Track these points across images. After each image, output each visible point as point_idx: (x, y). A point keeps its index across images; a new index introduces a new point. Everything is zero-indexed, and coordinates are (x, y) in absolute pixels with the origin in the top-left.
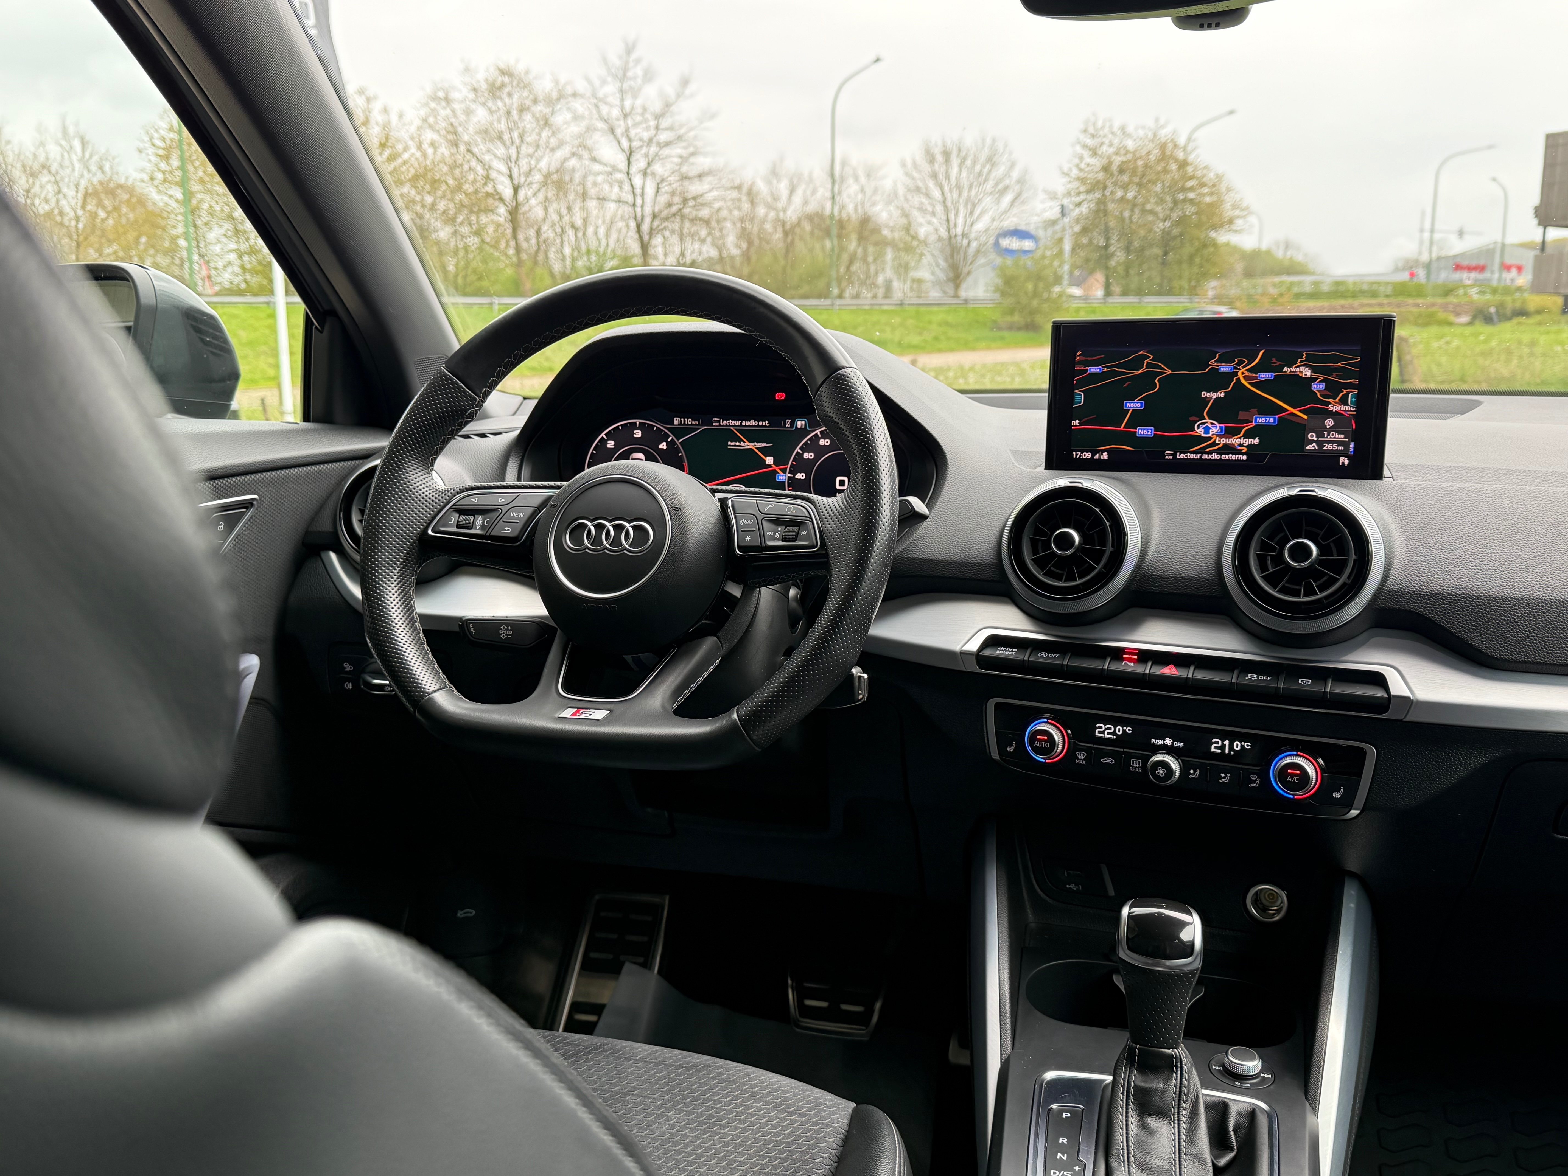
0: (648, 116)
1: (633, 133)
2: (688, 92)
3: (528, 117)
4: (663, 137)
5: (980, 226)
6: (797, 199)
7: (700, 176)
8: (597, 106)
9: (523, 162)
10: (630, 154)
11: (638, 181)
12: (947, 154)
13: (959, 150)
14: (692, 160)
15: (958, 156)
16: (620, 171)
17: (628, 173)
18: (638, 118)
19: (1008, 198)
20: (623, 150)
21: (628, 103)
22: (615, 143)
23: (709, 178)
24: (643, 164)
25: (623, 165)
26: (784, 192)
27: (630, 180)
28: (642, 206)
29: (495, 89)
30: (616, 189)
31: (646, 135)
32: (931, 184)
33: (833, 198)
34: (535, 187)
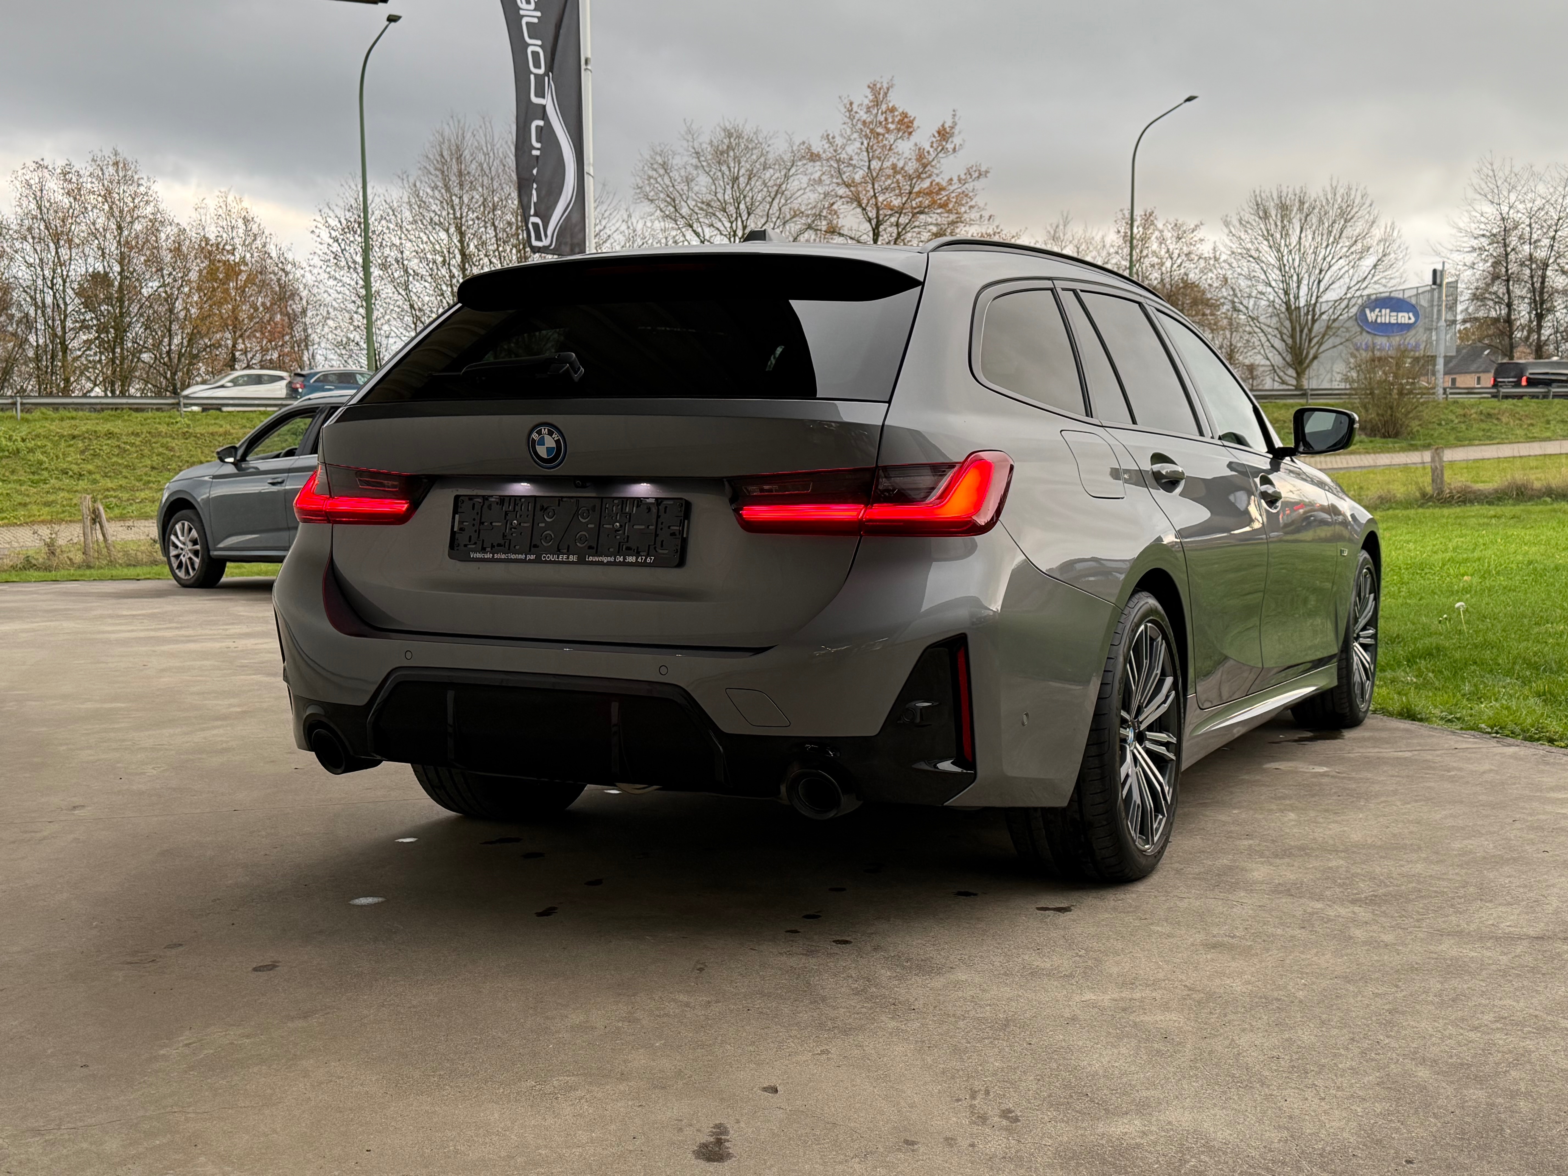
1: (880, 199)
2: (948, 147)
5: (1331, 296)
12: (1284, 208)
13: (1302, 203)
15: (1300, 210)
19: (1369, 262)
20: (870, 221)
21: (875, 164)
22: (859, 210)
29: (720, 155)
32: (1264, 247)
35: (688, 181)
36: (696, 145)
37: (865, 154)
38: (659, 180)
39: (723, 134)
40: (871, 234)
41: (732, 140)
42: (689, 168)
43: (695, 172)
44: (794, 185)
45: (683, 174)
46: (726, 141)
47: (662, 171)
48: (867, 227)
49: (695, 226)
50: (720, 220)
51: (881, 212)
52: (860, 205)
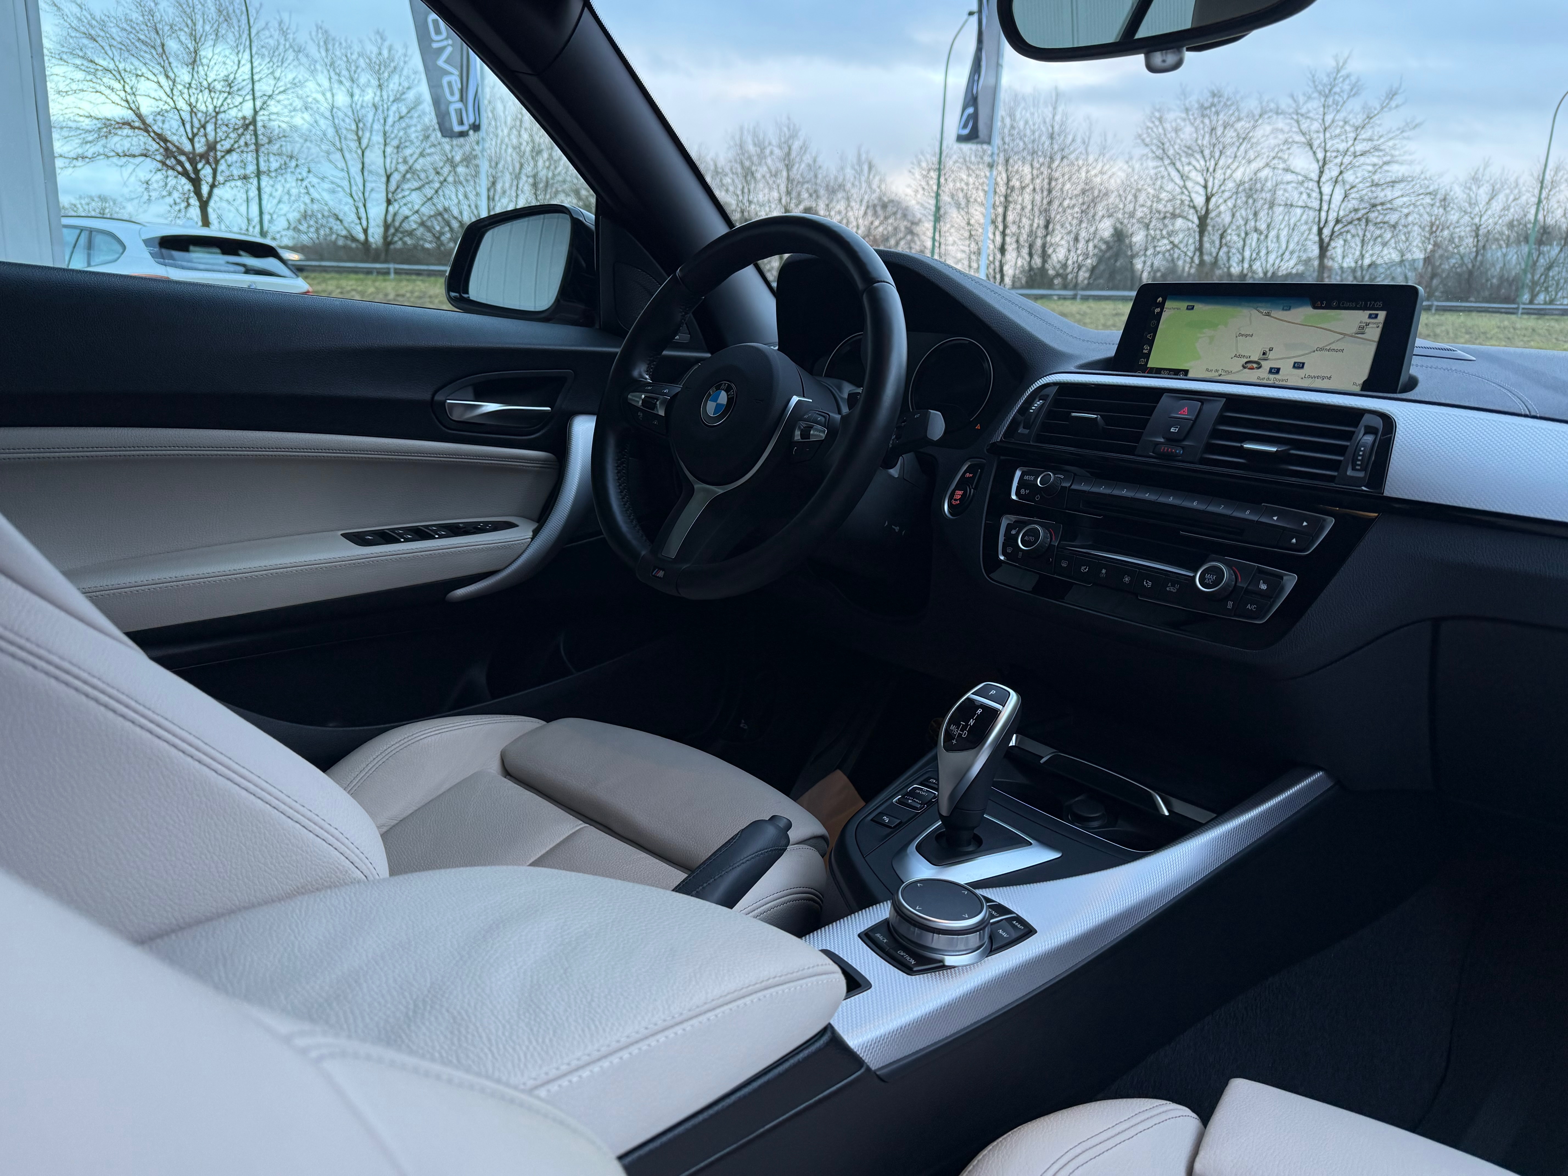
35: (1177, 130)
37: (1322, 109)
38: (1155, 130)
40: (1317, 172)
42: (1179, 121)
43: (1182, 124)
44: (1259, 133)
45: (1174, 124)
46: (1210, 100)
47: (1157, 123)
48: (1315, 167)
49: (1178, 164)
50: (1198, 161)
51: (1328, 154)
52: (1311, 148)
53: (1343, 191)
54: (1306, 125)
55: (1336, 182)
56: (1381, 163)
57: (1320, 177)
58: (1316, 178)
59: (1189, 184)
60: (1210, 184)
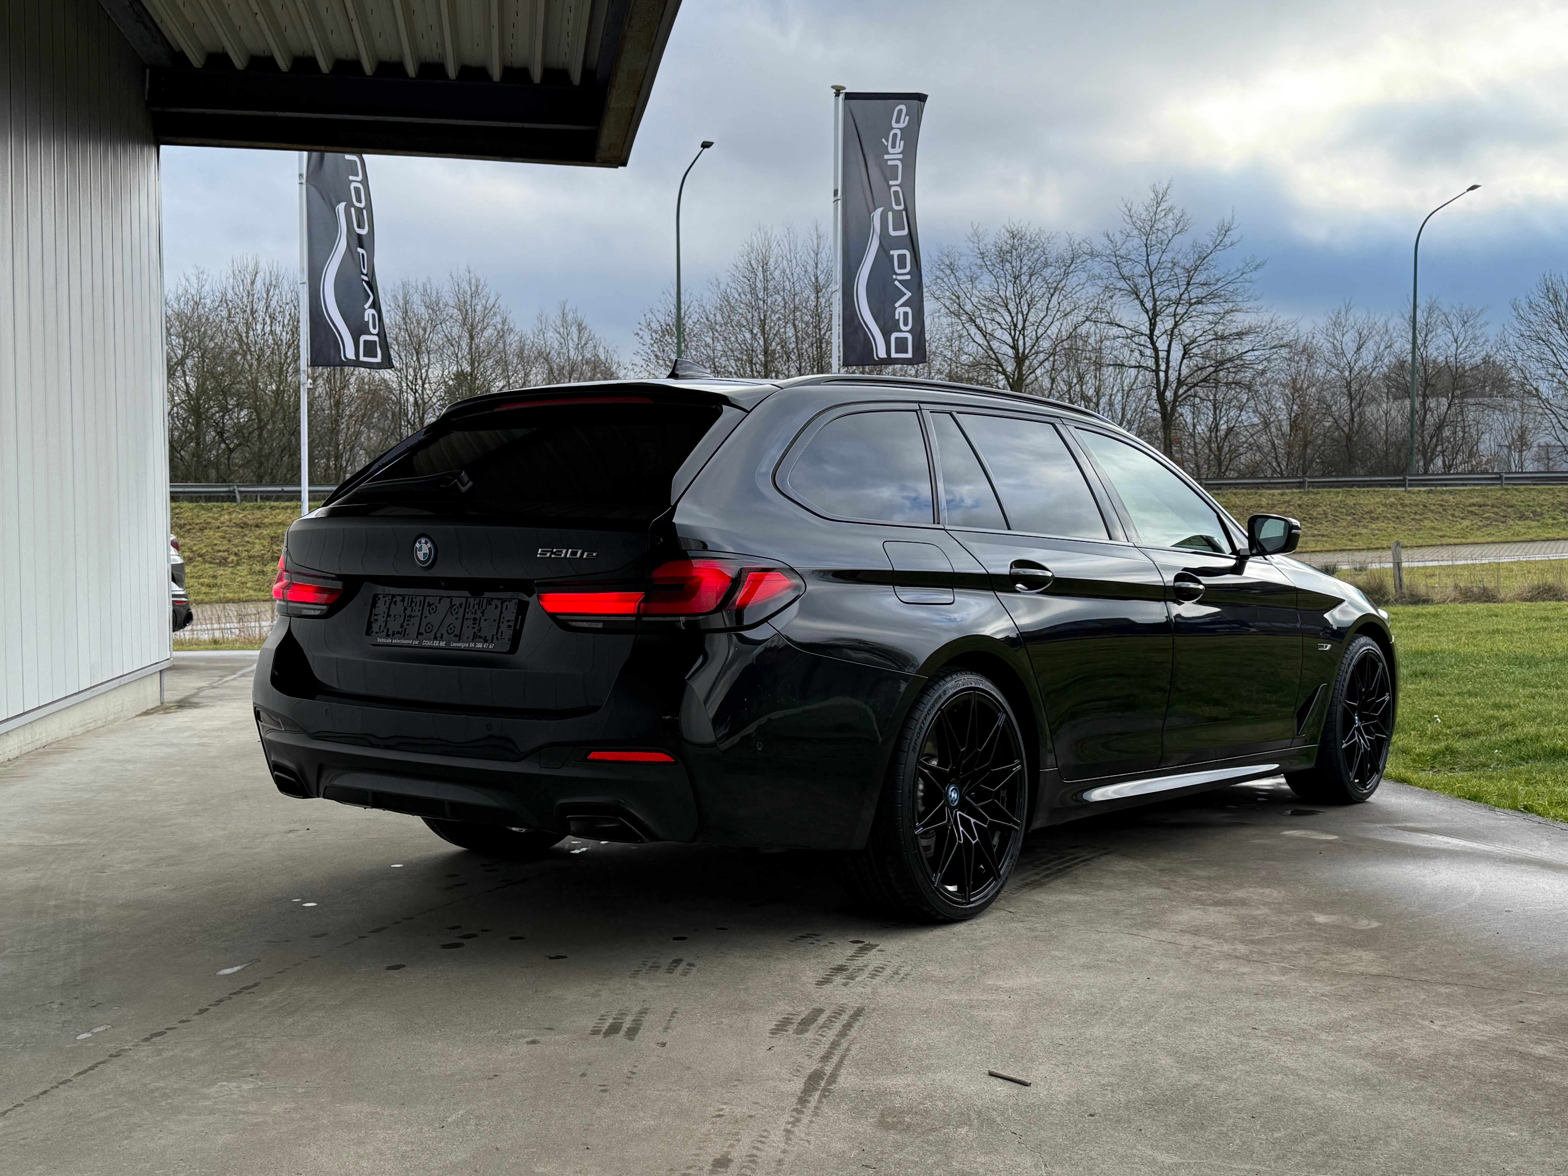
0: (1178, 270)
1: (1157, 291)
2: (1227, 241)
3: (1037, 282)
4: (1196, 293)
6: (1368, 355)
7: (1240, 335)
8: (1117, 265)
9: (1030, 331)
10: (1156, 314)
11: (1162, 344)
14: (1228, 317)
16: (1142, 334)
17: (1151, 336)
18: (1167, 274)
20: (1147, 312)
21: (1154, 259)
22: (1137, 302)
23: (1251, 337)
24: (1169, 324)
25: (1145, 329)
26: (1350, 347)
27: (1153, 343)
28: (1166, 372)
29: (1004, 255)
30: (1137, 354)
31: (1174, 294)
33: (1413, 352)
34: (1042, 356)
35: (972, 280)
36: (981, 246)
37: (1145, 249)
38: (946, 279)
39: (1007, 234)
40: (1147, 324)
41: (1015, 241)
42: (974, 268)
43: (979, 271)
44: (1073, 280)
45: (968, 273)
46: (1010, 242)
47: (948, 272)
48: (1144, 318)
49: (978, 321)
50: (1002, 316)
51: (1158, 303)
52: (1138, 297)
53: (1181, 348)
54: (1128, 268)
55: (1172, 334)
56: (1222, 311)
57: (1152, 331)
58: (1148, 332)
59: (995, 344)
60: (1021, 343)
